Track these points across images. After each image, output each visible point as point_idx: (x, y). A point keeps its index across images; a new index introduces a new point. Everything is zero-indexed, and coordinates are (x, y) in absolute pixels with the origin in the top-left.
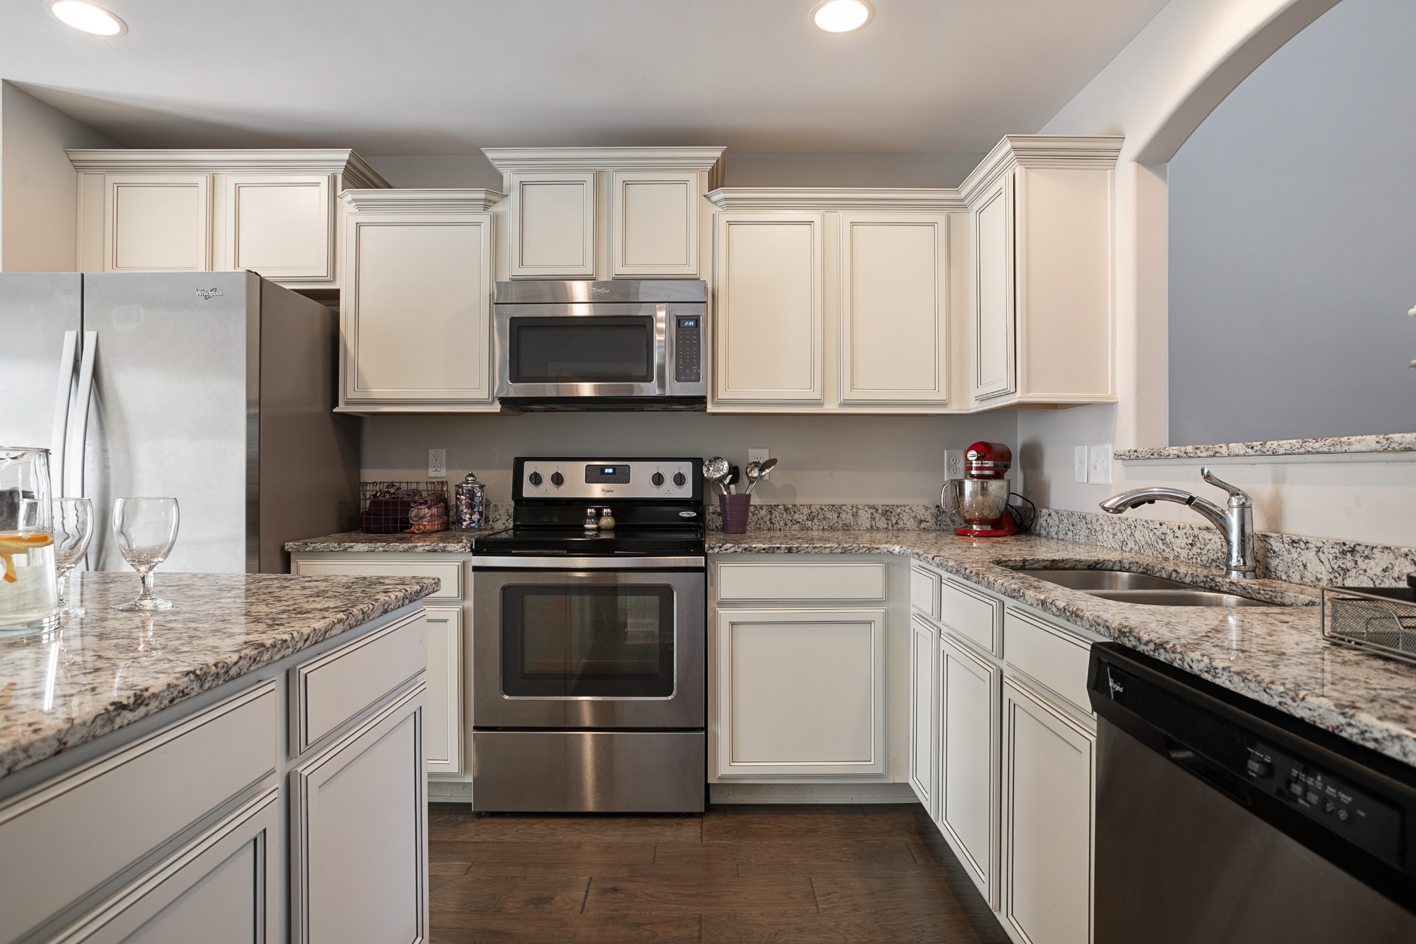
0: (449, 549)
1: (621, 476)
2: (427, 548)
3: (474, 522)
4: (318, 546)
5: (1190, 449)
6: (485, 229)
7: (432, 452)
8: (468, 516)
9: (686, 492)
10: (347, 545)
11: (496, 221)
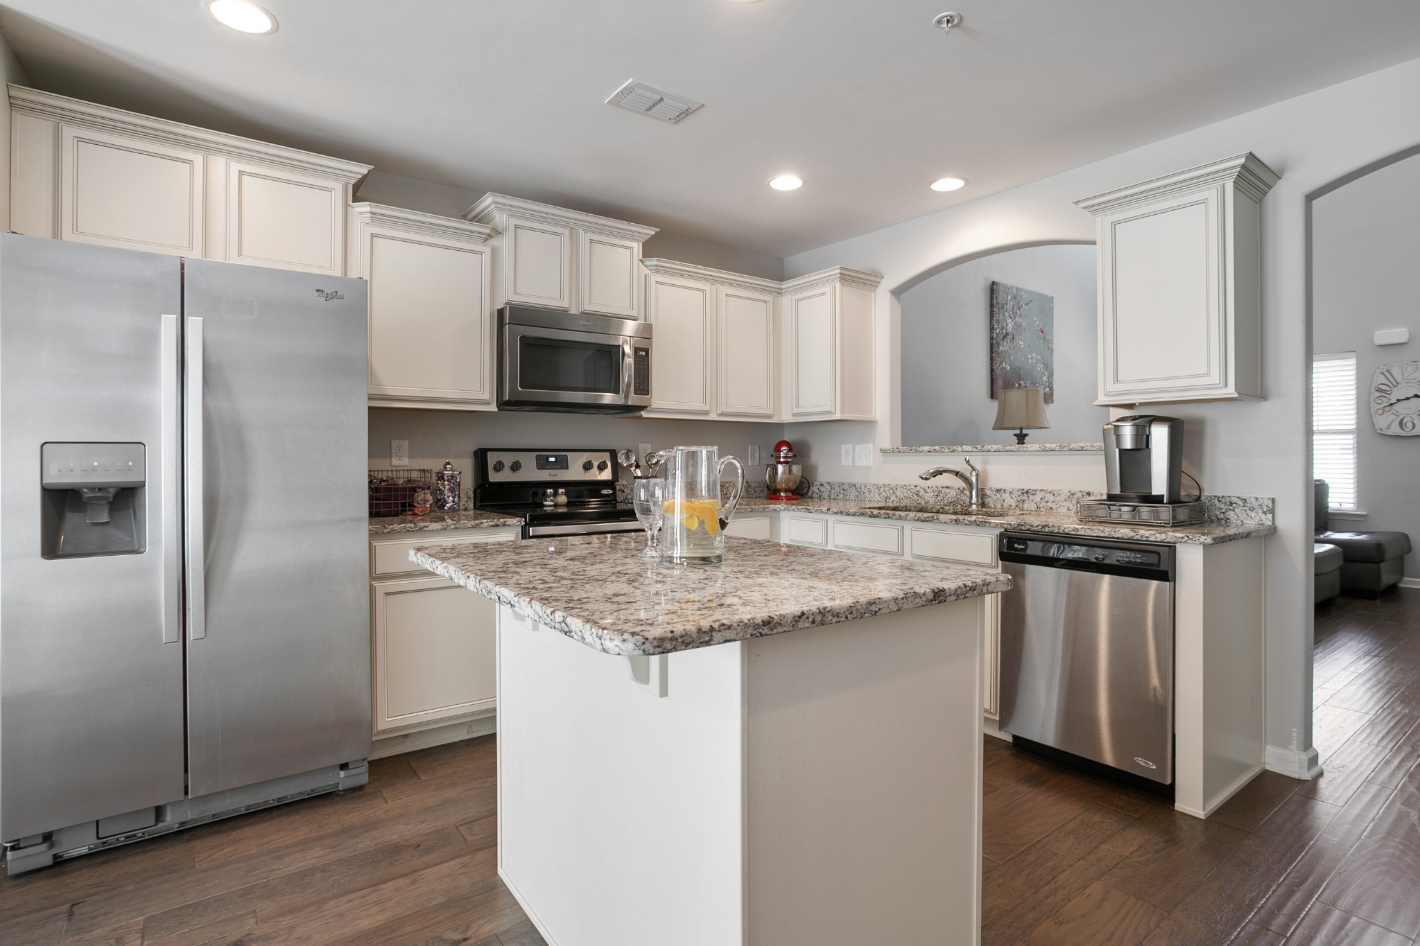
0: (508, 523)
1: (562, 464)
2: (491, 524)
3: (456, 503)
4: (396, 526)
5: (937, 448)
6: (487, 257)
7: (395, 443)
8: (451, 499)
9: (606, 475)
10: (422, 524)
11: (494, 251)
